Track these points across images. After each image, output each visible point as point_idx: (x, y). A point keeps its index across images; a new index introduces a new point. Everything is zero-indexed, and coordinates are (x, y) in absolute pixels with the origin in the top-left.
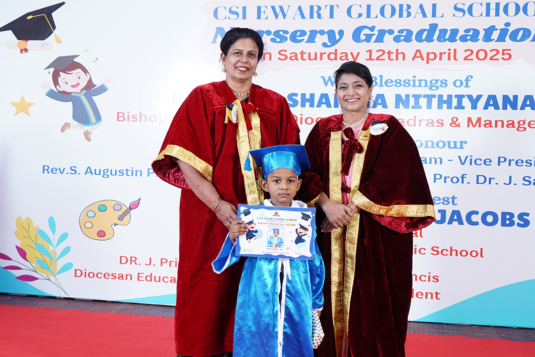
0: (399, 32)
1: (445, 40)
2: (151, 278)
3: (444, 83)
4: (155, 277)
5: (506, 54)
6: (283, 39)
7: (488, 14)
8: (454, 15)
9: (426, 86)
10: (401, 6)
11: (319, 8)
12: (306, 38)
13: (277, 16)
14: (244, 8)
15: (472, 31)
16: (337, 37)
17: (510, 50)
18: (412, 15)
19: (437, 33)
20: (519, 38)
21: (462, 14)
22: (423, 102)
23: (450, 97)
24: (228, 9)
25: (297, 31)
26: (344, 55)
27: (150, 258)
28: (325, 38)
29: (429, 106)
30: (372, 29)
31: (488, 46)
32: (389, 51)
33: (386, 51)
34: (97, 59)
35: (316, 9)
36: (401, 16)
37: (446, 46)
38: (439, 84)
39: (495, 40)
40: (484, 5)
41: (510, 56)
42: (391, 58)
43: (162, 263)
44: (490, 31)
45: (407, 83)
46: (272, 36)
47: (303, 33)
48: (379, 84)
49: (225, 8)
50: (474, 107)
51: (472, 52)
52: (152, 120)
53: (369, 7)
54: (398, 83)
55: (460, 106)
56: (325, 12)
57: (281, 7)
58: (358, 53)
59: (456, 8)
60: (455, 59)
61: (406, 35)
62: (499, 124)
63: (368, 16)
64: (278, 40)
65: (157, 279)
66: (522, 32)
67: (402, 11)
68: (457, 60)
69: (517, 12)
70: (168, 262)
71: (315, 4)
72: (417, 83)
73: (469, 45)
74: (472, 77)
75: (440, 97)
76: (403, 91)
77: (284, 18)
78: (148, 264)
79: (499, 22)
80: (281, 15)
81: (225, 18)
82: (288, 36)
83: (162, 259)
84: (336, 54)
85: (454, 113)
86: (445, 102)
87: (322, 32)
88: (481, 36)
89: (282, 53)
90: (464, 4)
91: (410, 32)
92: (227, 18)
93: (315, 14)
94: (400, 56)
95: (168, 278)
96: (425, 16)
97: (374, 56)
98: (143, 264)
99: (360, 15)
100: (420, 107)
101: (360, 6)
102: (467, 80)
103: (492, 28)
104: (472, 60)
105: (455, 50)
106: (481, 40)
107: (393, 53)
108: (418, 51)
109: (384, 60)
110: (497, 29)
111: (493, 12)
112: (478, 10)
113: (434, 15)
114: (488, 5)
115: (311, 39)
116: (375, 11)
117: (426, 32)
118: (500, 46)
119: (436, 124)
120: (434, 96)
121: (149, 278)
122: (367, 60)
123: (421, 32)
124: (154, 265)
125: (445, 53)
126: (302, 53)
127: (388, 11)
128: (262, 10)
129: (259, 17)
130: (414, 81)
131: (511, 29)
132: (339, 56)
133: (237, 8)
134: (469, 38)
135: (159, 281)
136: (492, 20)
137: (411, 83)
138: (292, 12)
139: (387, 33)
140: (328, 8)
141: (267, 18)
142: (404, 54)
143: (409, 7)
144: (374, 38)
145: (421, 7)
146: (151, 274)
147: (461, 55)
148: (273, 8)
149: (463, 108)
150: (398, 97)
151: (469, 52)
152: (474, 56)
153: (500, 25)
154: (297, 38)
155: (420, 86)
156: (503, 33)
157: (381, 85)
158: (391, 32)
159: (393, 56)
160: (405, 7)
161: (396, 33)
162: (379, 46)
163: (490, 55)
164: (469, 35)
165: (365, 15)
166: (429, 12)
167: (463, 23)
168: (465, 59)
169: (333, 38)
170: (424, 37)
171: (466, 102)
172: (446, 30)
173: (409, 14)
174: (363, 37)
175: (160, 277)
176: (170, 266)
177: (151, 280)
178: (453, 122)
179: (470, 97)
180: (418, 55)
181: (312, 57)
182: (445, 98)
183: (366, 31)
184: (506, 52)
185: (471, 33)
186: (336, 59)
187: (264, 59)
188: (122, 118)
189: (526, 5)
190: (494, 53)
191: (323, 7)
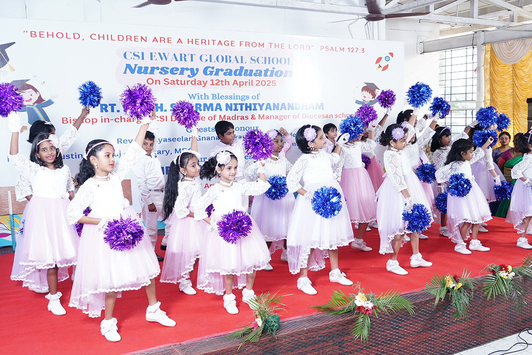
1: (247, 75)
3: (248, 97)
6: (166, 73)
7: (265, 63)
8: (251, 63)
9: (240, 99)
10: (226, 56)
11: (185, 55)
12: (179, 72)
13: (162, 59)
14: (143, 53)
16: (196, 72)
17: (275, 81)
18: (232, 62)
19: (244, 71)
20: (278, 75)
21: (254, 62)
22: (239, 107)
23: (250, 104)
24: (132, 53)
25: (173, 68)
28: (189, 73)
29: (242, 110)
30: (213, 68)
31: (266, 79)
33: (220, 80)
34: (44, 82)
35: (183, 56)
36: (226, 62)
37: (247, 78)
38: (245, 98)
39: (269, 76)
40: (264, 58)
41: (275, 84)
44: (266, 71)
45: (231, 97)
46: (160, 70)
47: (177, 69)
50: (261, 109)
51: (259, 81)
53: (211, 56)
54: (227, 97)
55: (255, 109)
56: (188, 58)
57: (164, 54)
58: (207, 81)
59: (252, 59)
61: (229, 72)
62: (272, 117)
63: (211, 61)
64: (163, 73)
67: (226, 59)
68: (253, 85)
69: (277, 62)
71: (183, 53)
72: (235, 98)
73: (258, 78)
74: (260, 94)
75: (246, 104)
76: (229, 102)
77: (166, 60)
80: (164, 58)
81: (131, 58)
82: (169, 70)
84: (195, 81)
85: (253, 112)
86: (248, 107)
87: (187, 69)
88: (263, 74)
89: (166, 80)
90: (255, 57)
91: (231, 71)
92: (133, 58)
93: (183, 59)
94: (227, 83)
96: (238, 62)
97: (215, 83)
99: (207, 60)
100: (237, 110)
101: (206, 55)
102: (258, 96)
105: (252, 80)
106: (263, 76)
108: (235, 80)
109: (219, 85)
110: (269, 71)
111: (267, 62)
112: (261, 60)
113: (242, 62)
114: (265, 58)
115: (182, 73)
116: (214, 59)
117: (238, 71)
118: (271, 79)
119: (245, 118)
120: (244, 104)
122: (211, 85)
123: (236, 71)
125: (247, 82)
126: (177, 80)
127: (220, 59)
128: (153, 54)
129: (152, 59)
130: (234, 96)
131: (275, 70)
132: (197, 82)
133: (138, 53)
134: (257, 74)
136: (267, 66)
137: (233, 97)
138: (170, 57)
139: (220, 71)
140: (190, 55)
141: (156, 60)
142: (229, 82)
143: (230, 57)
144: (214, 73)
145: (236, 57)
147: (255, 83)
148: (160, 54)
149: (257, 110)
150: (227, 105)
152: (260, 84)
153: (271, 69)
154: (174, 72)
155: (237, 99)
156: (272, 72)
157: (219, 99)
158: (222, 70)
159: (224, 83)
160: (228, 57)
161: (225, 71)
162: (217, 77)
163: (267, 83)
165: (209, 60)
166: (239, 60)
167: (255, 67)
168: (257, 85)
169: (193, 72)
170: (238, 73)
171: (258, 107)
172: (248, 70)
173: (230, 61)
174: (208, 73)
178: (253, 117)
179: (259, 104)
180: (235, 83)
181: (183, 83)
182: (248, 105)
183: (210, 69)
184: (273, 82)
185: (258, 72)
186: (195, 84)
187: (156, 84)
188: (66, 122)
189: (281, 59)
190: (269, 82)
191: (187, 55)
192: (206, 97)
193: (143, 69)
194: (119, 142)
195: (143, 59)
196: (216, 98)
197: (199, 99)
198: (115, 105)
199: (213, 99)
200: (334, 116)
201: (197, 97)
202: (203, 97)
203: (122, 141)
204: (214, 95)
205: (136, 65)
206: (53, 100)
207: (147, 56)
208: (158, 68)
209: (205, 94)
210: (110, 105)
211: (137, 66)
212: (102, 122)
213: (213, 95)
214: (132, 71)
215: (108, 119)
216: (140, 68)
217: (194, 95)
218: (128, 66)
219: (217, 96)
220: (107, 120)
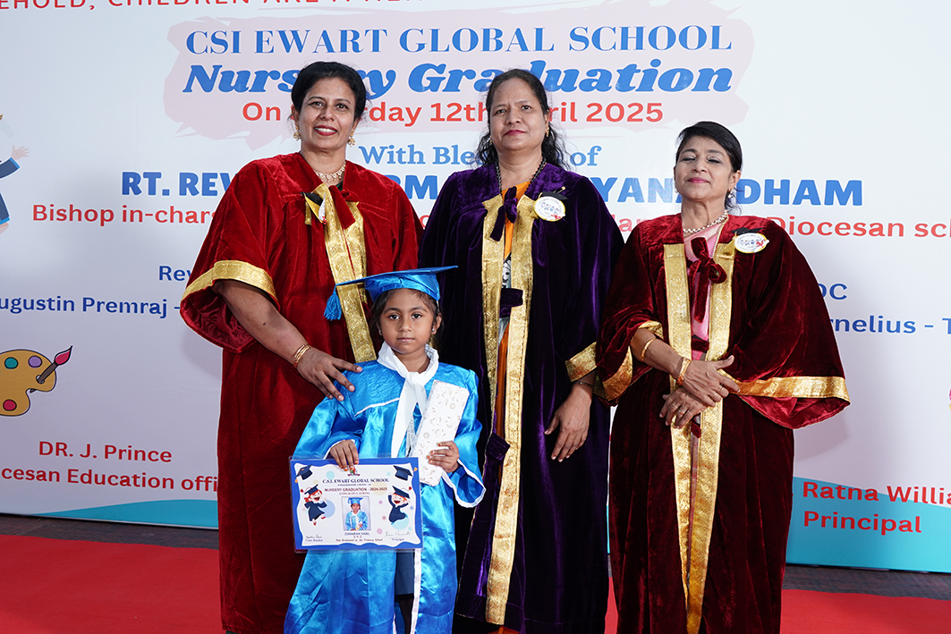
0: (483, 74)
2: (89, 477)
4: (96, 476)
5: (654, 111)
7: (624, 47)
8: (571, 48)
10: (486, 32)
11: (356, 35)
13: (288, 48)
14: (236, 35)
15: (599, 73)
16: (385, 82)
17: (660, 105)
18: (505, 47)
19: (545, 76)
20: (673, 86)
21: (583, 45)
24: (210, 36)
26: (397, 111)
27: (89, 446)
30: (441, 69)
31: (625, 98)
32: (468, 106)
33: (464, 106)
35: (350, 36)
36: (486, 48)
39: (637, 88)
40: (619, 31)
41: (660, 114)
42: (471, 117)
43: (107, 453)
44: (627, 73)
46: (281, 81)
48: (452, 160)
49: (206, 34)
51: (600, 107)
52: (89, 218)
53: (435, 33)
56: (365, 42)
57: (295, 33)
58: (419, 109)
59: (574, 36)
60: (573, 119)
63: (435, 48)
65: (100, 480)
66: (678, 74)
67: (487, 39)
68: (576, 120)
69: (671, 43)
70: (118, 452)
71: (349, 27)
73: (595, 96)
74: (599, 149)
77: (300, 51)
78: (85, 454)
79: (643, 59)
80: (294, 46)
81: (206, 51)
83: (107, 447)
84: (383, 110)
88: (614, 82)
90: (586, 29)
92: (209, 50)
93: (350, 45)
95: (117, 478)
96: (524, 48)
97: (445, 113)
98: (77, 456)
99: (421, 47)
101: (422, 31)
102: (592, 154)
103: (632, 69)
104: (600, 120)
105: (573, 104)
106: (614, 88)
107: (474, 109)
109: (460, 120)
110: (639, 71)
111: (632, 43)
112: (610, 39)
113: (539, 47)
114: (625, 30)
116: (445, 40)
118: (645, 98)
121: (86, 478)
122: (432, 120)
124: (95, 457)
125: (557, 109)
127: (465, 40)
128: (265, 36)
129: (259, 49)
131: (661, 70)
132: (388, 113)
133: (225, 33)
134: (594, 84)
135: (103, 483)
136: (632, 56)
138: (312, 41)
139: (464, 76)
140: (370, 33)
141: (272, 51)
143: (499, 33)
144: (443, 84)
145: (518, 33)
146: (90, 471)
147: (582, 112)
148: (282, 34)
151: (596, 108)
152: (602, 114)
153: (644, 65)
156: (649, 76)
157: (456, 162)
158: (470, 74)
160: (493, 34)
161: (479, 77)
162: (452, 97)
163: (628, 112)
164: (595, 80)
165: (428, 46)
166: (530, 41)
167: (585, 61)
168: (589, 119)
172: (558, 72)
173: (499, 46)
174: (426, 83)
175: (104, 476)
176: (120, 458)
177: (90, 482)
179: (597, 180)
183: (431, 73)
184: (653, 108)
185: (597, 77)
186: (382, 118)
187: (268, 118)
188: (41, 216)
189: (684, 33)
190: (636, 108)
191: (362, 34)
192: (416, 158)
193: (236, 76)
194: (165, 276)
195: (236, 50)
196: (448, 159)
197: (391, 161)
198: (159, 175)
199: (437, 161)
200: (910, 230)
201: (386, 157)
202: (406, 157)
203: (172, 274)
204: (442, 152)
205: (217, 68)
206: (17, 162)
207: (248, 42)
208: (275, 75)
209: (412, 147)
210: (146, 175)
211: (221, 70)
212: (125, 220)
213: (438, 149)
214: (207, 86)
215: (140, 212)
216: (228, 75)
217: (379, 152)
218: (198, 71)
219: (451, 154)
220: (136, 215)
